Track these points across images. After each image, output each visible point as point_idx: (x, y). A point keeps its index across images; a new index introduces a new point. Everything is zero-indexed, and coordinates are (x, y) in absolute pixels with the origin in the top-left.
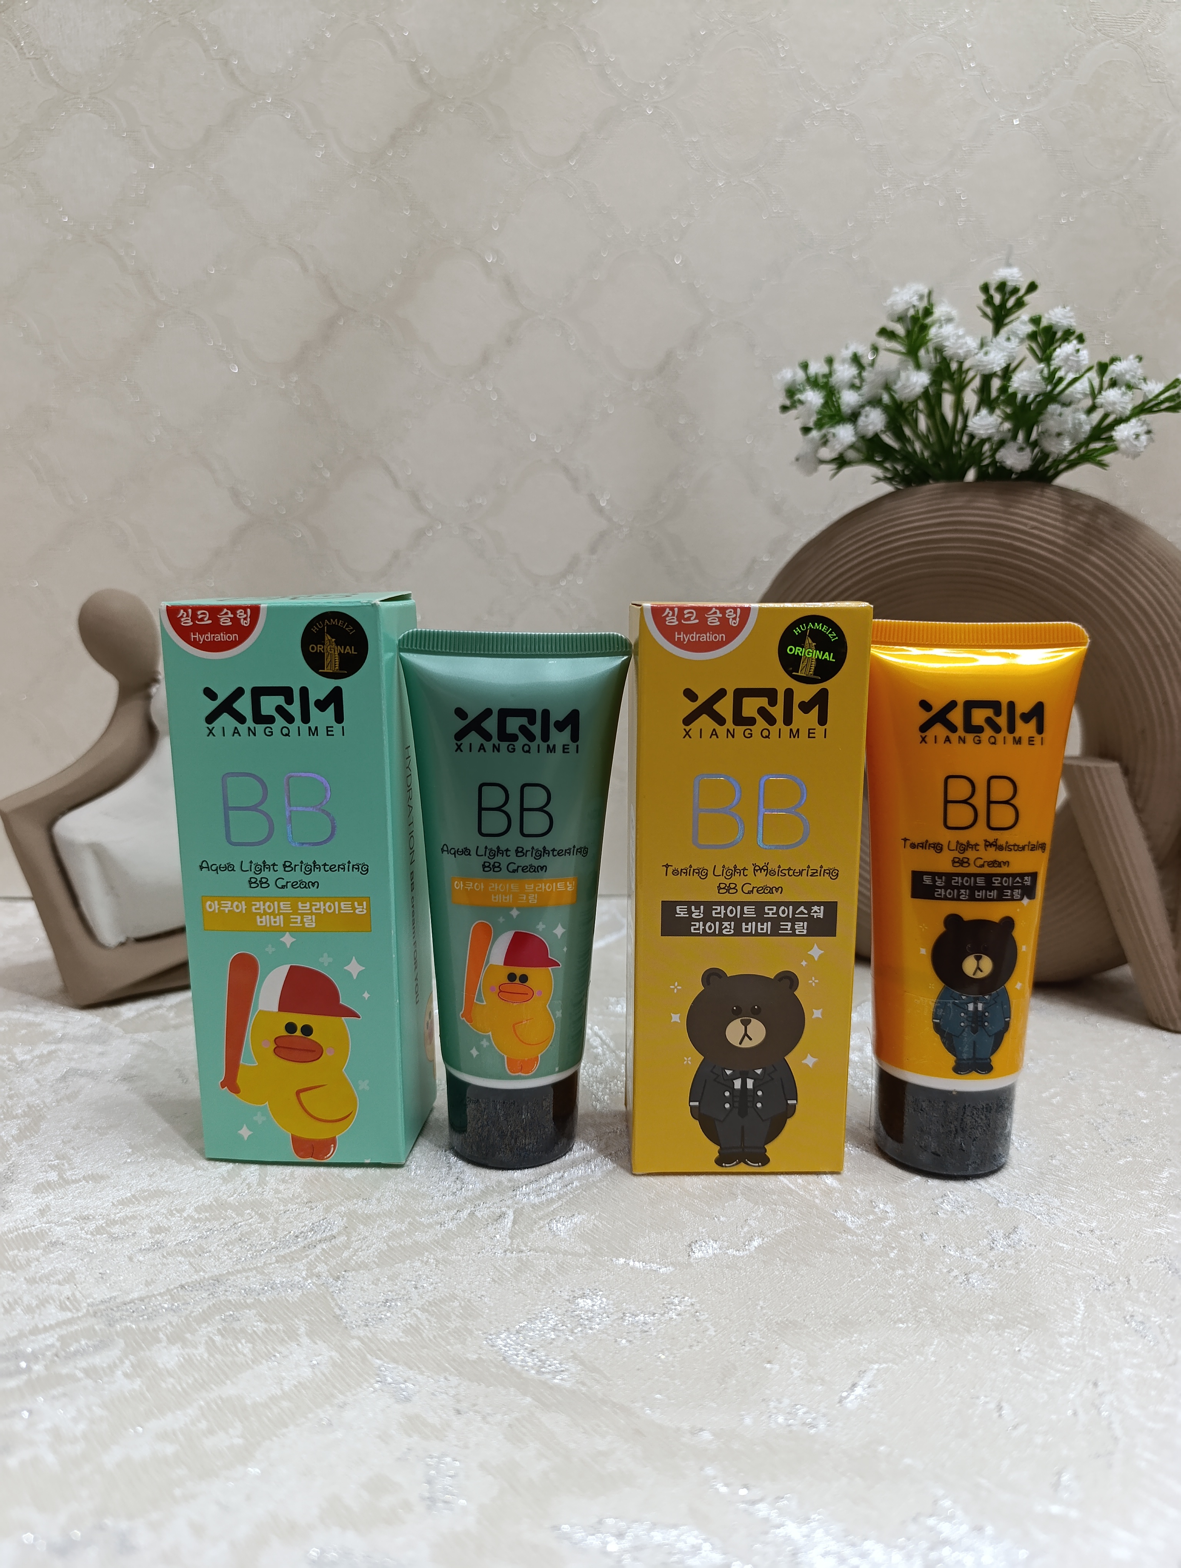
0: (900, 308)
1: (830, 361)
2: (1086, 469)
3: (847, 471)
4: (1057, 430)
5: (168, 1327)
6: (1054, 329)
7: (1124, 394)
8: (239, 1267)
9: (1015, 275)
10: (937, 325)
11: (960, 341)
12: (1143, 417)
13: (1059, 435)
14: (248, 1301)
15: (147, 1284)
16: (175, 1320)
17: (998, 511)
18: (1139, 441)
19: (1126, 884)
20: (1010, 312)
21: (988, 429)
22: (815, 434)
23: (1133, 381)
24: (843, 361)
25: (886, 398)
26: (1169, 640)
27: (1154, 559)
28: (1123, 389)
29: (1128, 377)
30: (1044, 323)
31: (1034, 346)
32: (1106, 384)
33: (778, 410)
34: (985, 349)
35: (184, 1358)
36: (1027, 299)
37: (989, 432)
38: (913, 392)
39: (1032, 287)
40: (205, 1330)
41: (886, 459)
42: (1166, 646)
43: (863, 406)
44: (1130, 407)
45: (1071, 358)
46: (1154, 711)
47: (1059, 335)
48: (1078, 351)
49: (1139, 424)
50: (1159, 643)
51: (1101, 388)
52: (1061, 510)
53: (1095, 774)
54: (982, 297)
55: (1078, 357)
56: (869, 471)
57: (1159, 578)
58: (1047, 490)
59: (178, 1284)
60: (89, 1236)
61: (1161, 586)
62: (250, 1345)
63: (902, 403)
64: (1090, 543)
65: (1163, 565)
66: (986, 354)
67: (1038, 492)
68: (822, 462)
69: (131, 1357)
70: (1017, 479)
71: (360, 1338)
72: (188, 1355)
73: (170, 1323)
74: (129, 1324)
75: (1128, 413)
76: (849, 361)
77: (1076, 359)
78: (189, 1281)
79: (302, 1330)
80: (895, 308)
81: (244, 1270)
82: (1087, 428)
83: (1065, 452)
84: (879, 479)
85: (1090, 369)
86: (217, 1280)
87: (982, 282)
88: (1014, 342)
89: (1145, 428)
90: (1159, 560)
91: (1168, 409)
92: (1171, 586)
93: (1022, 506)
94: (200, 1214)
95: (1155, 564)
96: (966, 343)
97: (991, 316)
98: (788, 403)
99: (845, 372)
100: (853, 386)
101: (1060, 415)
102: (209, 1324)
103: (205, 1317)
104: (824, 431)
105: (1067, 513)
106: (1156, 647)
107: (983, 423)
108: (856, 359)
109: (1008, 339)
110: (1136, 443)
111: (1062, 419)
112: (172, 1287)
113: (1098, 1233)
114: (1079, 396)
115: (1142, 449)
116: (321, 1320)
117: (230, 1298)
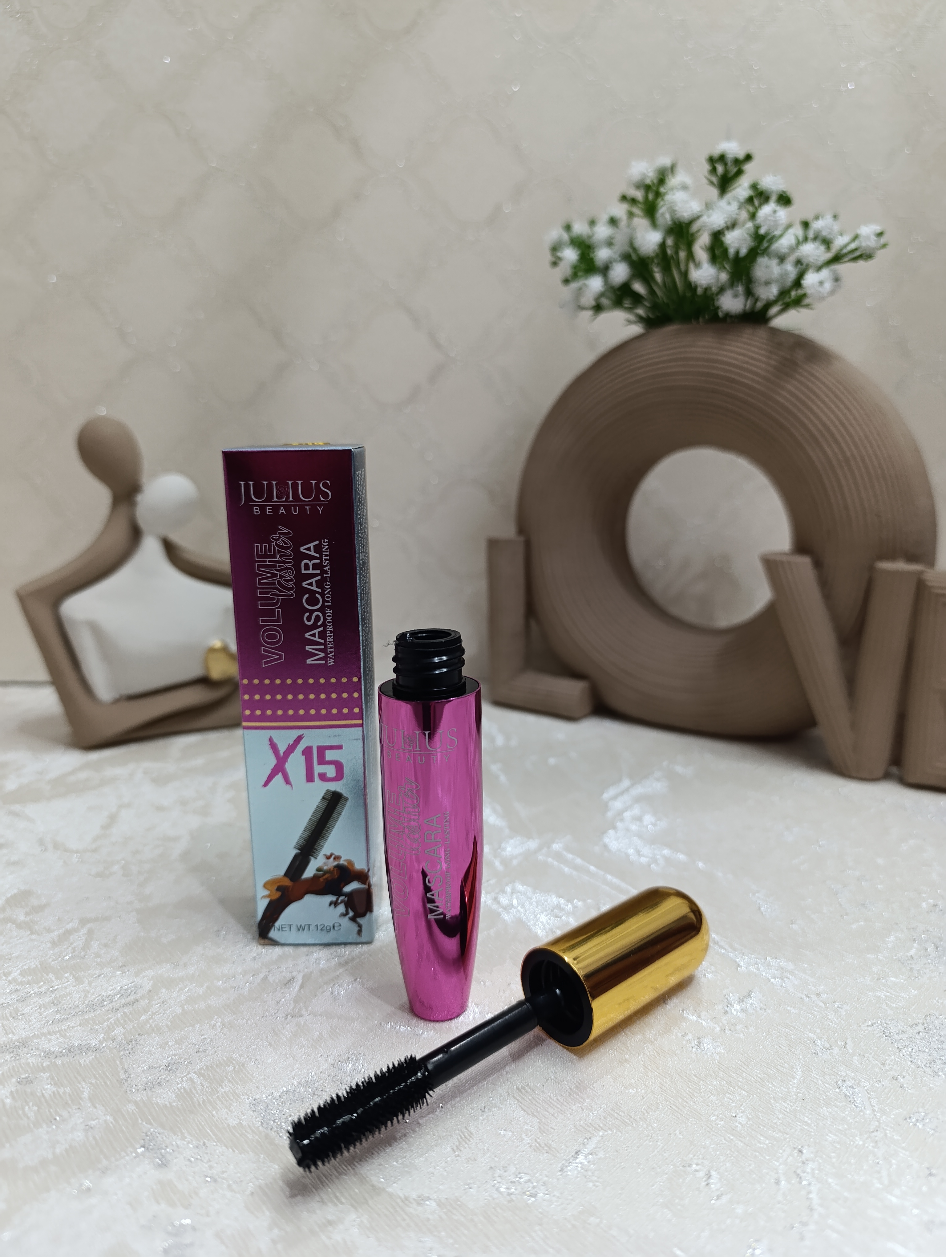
3: (602, 315)
8: (45, 1030)
22: (573, 285)
24: (602, 223)
41: (636, 305)
43: (613, 260)
56: (621, 316)
62: (35, 1108)
71: (136, 1103)
79: (85, 1095)
81: (49, 1033)
86: (24, 1043)
94: (24, 977)
99: (603, 232)
100: (610, 244)
104: (579, 283)
113: (824, 996)
116: (106, 1083)
117: (29, 1060)
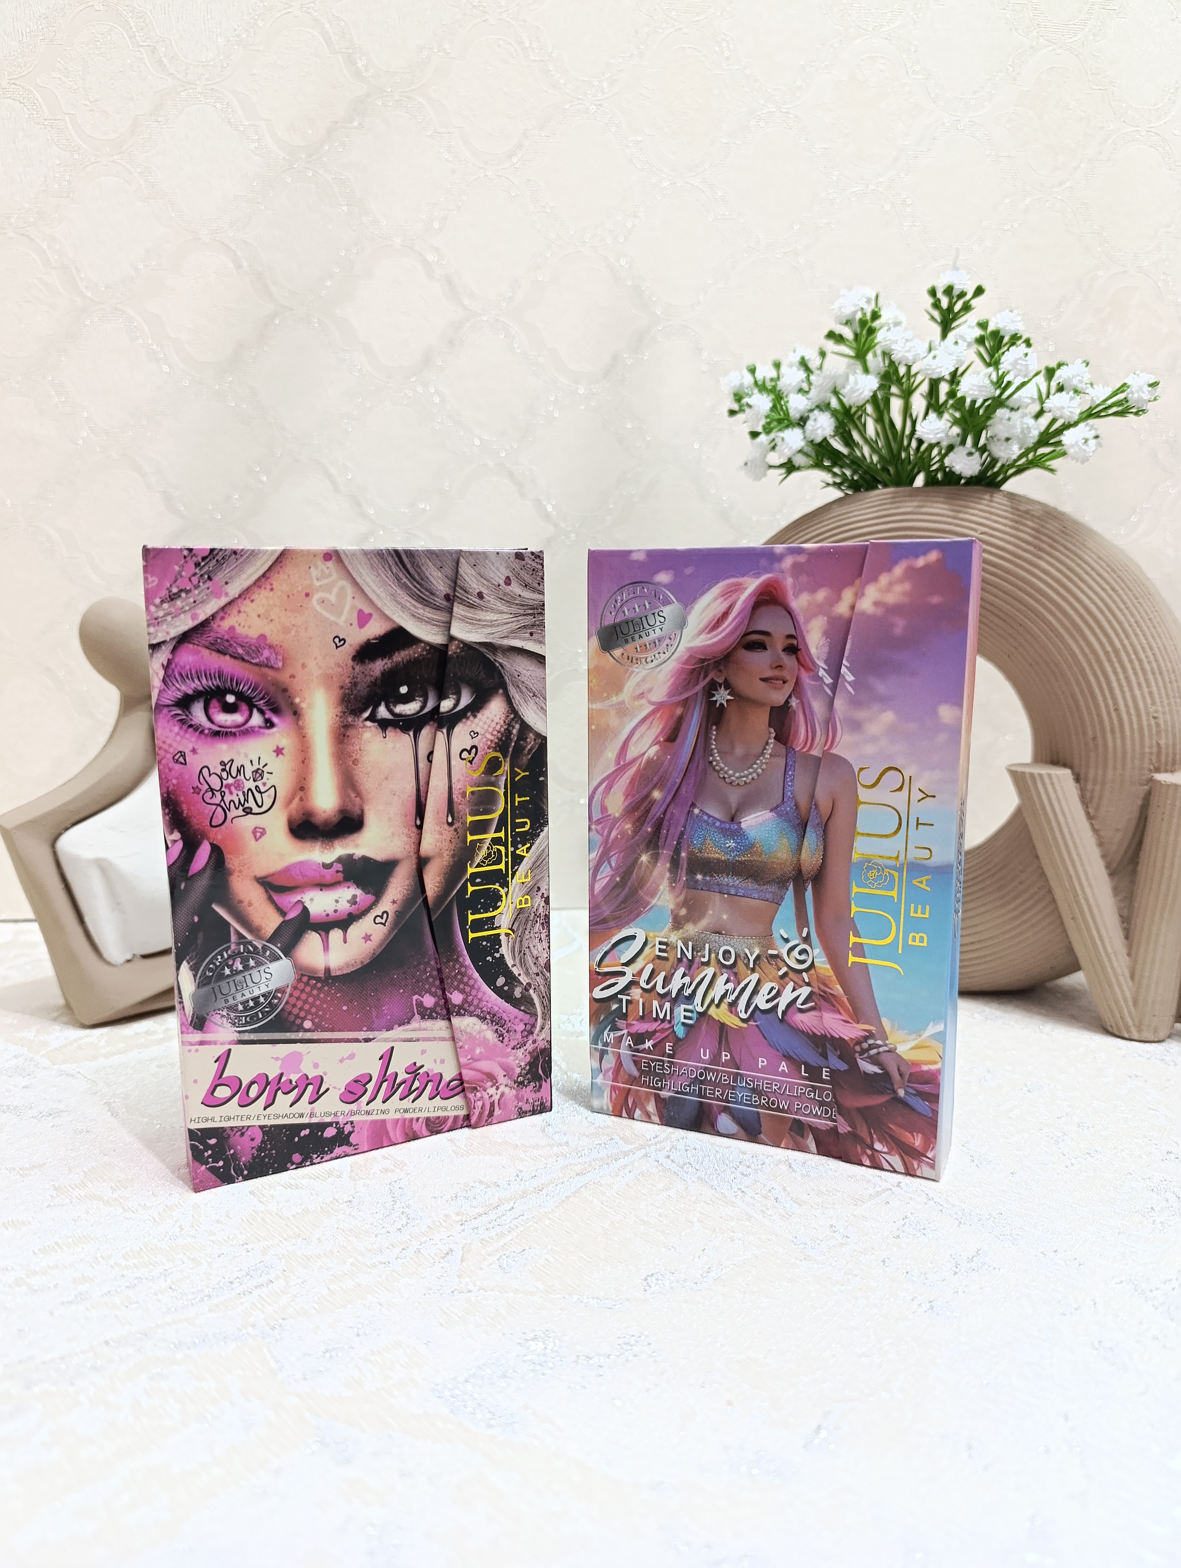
0: (848, 311)
1: (777, 365)
2: (1033, 473)
3: (795, 475)
4: (1006, 435)
6: (1001, 334)
7: (1072, 399)
8: (169, 1319)
9: (962, 279)
10: (886, 328)
11: (909, 344)
12: (1091, 421)
13: (1008, 439)
14: (178, 1356)
15: (69, 1341)
17: (948, 517)
18: (1088, 445)
19: (1080, 894)
20: (957, 316)
21: (937, 433)
23: (1080, 386)
24: (791, 365)
25: (834, 403)
26: (1119, 646)
27: (1104, 564)
28: (1071, 393)
29: (1075, 382)
30: (991, 328)
31: (982, 350)
32: (1053, 390)
33: (726, 414)
34: (933, 353)
35: (107, 1423)
36: (974, 303)
37: (939, 436)
38: (862, 396)
39: (979, 291)
42: (1116, 652)
44: (1078, 411)
45: (1019, 362)
46: (1106, 717)
48: (1026, 355)
49: (1088, 428)
50: (1109, 649)
51: (1048, 394)
52: (1010, 516)
53: (1047, 781)
54: (931, 300)
55: (1026, 361)
57: (1108, 583)
58: (995, 495)
59: (102, 1339)
62: (179, 1406)
63: (851, 407)
64: (1041, 549)
65: (1113, 570)
66: (934, 358)
67: (987, 497)
68: (771, 467)
70: (966, 484)
71: (298, 1395)
72: (112, 1419)
73: (93, 1384)
74: (48, 1386)
75: (1076, 418)
76: (797, 364)
77: (1024, 363)
78: (115, 1336)
80: (843, 310)
81: (174, 1322)
82: (1035, 434)
83: (1014, 457)
84: (828, 484)
85: (1036, 374)
86: (145, 1334)
87: (929, 286)
88: (963, 345)
89: (1093, 433)
90: (1108, 566)
91: (1115, 414)
92: (1121, 592)
93: (972, 511)
94: (127, 1260)
95: (1105, 570)
96: (914, 347)
97: (939, 321)
98: (736, 407)
101: (1009, 419)
102: (135, 1384)
103: (131, 1376)
105: (1016, 518)
106: (1107, 653)
107: (932, 427)
108: (804, 364)
109: (956, 343)
110: (1084, 447)
111: (1011, 423)
112: (96, 1343)
114: (1028, 401)
115: (1091, 454)
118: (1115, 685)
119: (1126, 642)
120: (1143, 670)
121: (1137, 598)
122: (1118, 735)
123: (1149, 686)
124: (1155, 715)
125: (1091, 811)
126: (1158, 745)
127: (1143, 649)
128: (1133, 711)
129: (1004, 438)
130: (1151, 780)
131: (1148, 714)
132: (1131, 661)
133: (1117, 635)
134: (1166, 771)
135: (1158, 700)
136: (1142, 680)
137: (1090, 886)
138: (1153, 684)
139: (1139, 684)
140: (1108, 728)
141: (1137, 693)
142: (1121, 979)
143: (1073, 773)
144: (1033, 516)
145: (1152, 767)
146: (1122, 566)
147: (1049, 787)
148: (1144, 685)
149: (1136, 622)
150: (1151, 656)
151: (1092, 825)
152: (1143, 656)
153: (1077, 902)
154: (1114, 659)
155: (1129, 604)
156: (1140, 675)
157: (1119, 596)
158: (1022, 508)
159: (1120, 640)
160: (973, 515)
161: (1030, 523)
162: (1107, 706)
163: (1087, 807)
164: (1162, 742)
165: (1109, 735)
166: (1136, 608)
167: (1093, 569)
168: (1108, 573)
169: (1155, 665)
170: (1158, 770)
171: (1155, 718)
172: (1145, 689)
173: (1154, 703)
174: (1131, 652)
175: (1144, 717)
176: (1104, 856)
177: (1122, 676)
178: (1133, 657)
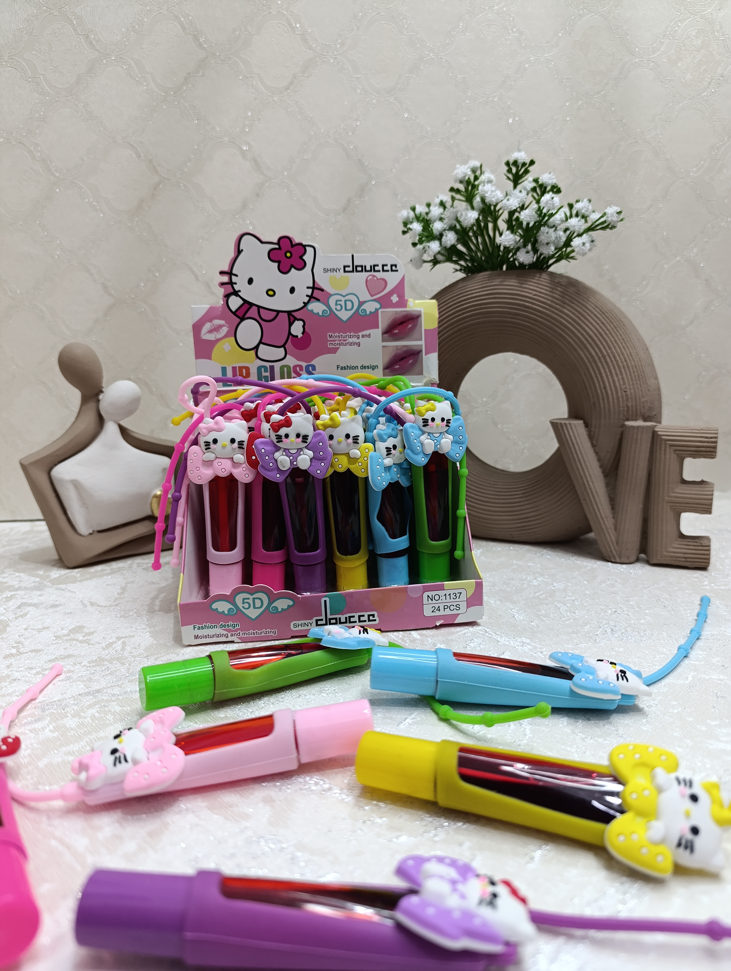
0: (460, 176)
1: (429, 205)
2: (563, 262)
3: (438, 266)
4: (546, 241)
5: (72, 711)
6: (545, 185)
7: (579, 221)
8: (109, 685)
9: (522, 156)
10: (483, 184)
11: (493, 194)
12: (590, 233)
13: (548, 244)
14: (113, 699)
15: (62, 694)
16: (76, 708)
17: (517, 286)
18: (585, 246)
19: (587, 486)
20: (521, 177)
21: (510, 242)
22: (420, 247)
23: (586, 213)
24: (435, 205)
25: (458, 227)
26: (605, 354)
28: (581, 218)
29: (583, 211)
30: (540, 183)
31: (535, 195)
32: (572, 215)
33: (401, 233)
34: (507, 197)
35: (79, 723)
36: (531, 168)
37: (510, 243)
38: (470, 223)
39: (532, 163)
40: (91, 712)
41: (460, 259)
42: (604, 357)
43: (445, 230)
44: (583, 228)
46: (599, 392)
47: (548, 188)
48: (553, 198)
49: (587, 237)
50: (600, 355)
51: (571, 217)
52: (549, 285)
53: (569, 427)
54: (506, 168)
55: (553, 202)
56: (450, 266)
57: (600, 320)
58: (543, 274)
59: (78, 693)
60: (32, 676)
61: (601, 325)
62: (113, 716)
63: (466, 228)
64: (564, 303)
65: (603, 313)
66: (508, 200)
67: (538, 275)
68: (425, 262)
69: (53, 724)
70: (528, 269)
72: (82, 722)
73: (74, 710)
74: (52, 711)
75: (582, 231)
76: (438, 205)
77: (551, 203)
78: (84, 692)
80: (457, 176)
81: (112, 686)
82: (562, 240)
83: (552, 253)
84: (457, 270)
85: (562, 207)
86: (98, 691)
87: (505, 160)
88: (524, 193)
89: (590, 239)
90: (601, 310)
91: (602, 229)
92: (607, 324)
93: (529, 283)
94: (90, 664)
95: (599, 313)
96: (497, 194)
97: (512, 179)
98: (406, 229)
99: (436, 211)
100: (441, 219)
101: (547, 233)
102: (92, 709)
103: (91, 706)
104: (424, 244)
105: (552, 286)
106: (599, 358)
107: (507, 238)
108: (442, 204)
109: (521, 191)
110: (583, 248)
111: (549, 235)
112: (75, 695)
115: (587, 251)
117: (104, 698)
118: (604, 375)
119: (609, 351)
120: (619, 366)
121: (616, 328)
122: (606, 401)
123: (621, 374)
124: (625, 390)
125: (594, 442)
126: (627, 406)
127: (619, 355)
128: (613, 389)
129: (545, 243)
130: (623, 426)
131: (621, 389)
132: (612, 362)
133: (605, 348)
134: (632, 420)
135: (626, 382)
136: (618, 372)
137: (592, 482)
138: (624, 373)
139: (617, 374)
140: (601, 398)
141: (616, 378)
142: (610, 530)
143: (585, 423)
144: (561, 285)
145: (624, 418)
146: (609, 311)
147: (570, 430)
148: (619, 374)
149: (615, 341)
150: (623, 359)
151: (594, 450)
152: (618, 358)
153: (586, 491)
154: (603, 361)
155: (611, 331)
156: (617, 369)
157: (606, 327)
158: (556, 281)
159: (606, 351)
160: (530, 285)
161: (559, 289)
162: (600, 386)
163: (592, 441)
164: (630, 404)
165: (601, 402)
166: (615, 333)
167: (592, 312)
168: (600, 314)
169: (625, 363)
170: (628, 420)
171: (625, 392)
172: (620, 377)
173: (624, 384)
174: (612, 357)
175: (619, 392)
176: (601, 466)
177: (607, 370)
178: (613, 359)
